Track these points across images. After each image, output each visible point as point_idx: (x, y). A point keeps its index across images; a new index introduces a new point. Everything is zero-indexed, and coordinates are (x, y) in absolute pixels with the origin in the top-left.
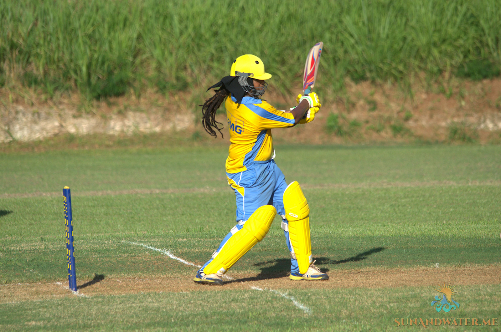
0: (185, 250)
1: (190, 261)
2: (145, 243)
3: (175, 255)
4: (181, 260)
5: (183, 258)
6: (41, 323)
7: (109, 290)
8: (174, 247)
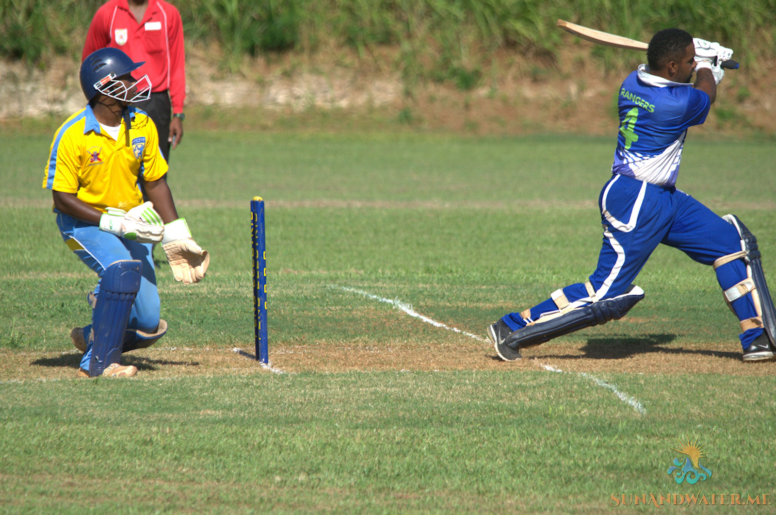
0: (430, 302)
1: (441, 319)
2: (364, 288)
3: (416, 311)
4: (425, 319)
5: (428, 316)
6: (219, 414)
7: (318, 363)
8: (411, 298)
